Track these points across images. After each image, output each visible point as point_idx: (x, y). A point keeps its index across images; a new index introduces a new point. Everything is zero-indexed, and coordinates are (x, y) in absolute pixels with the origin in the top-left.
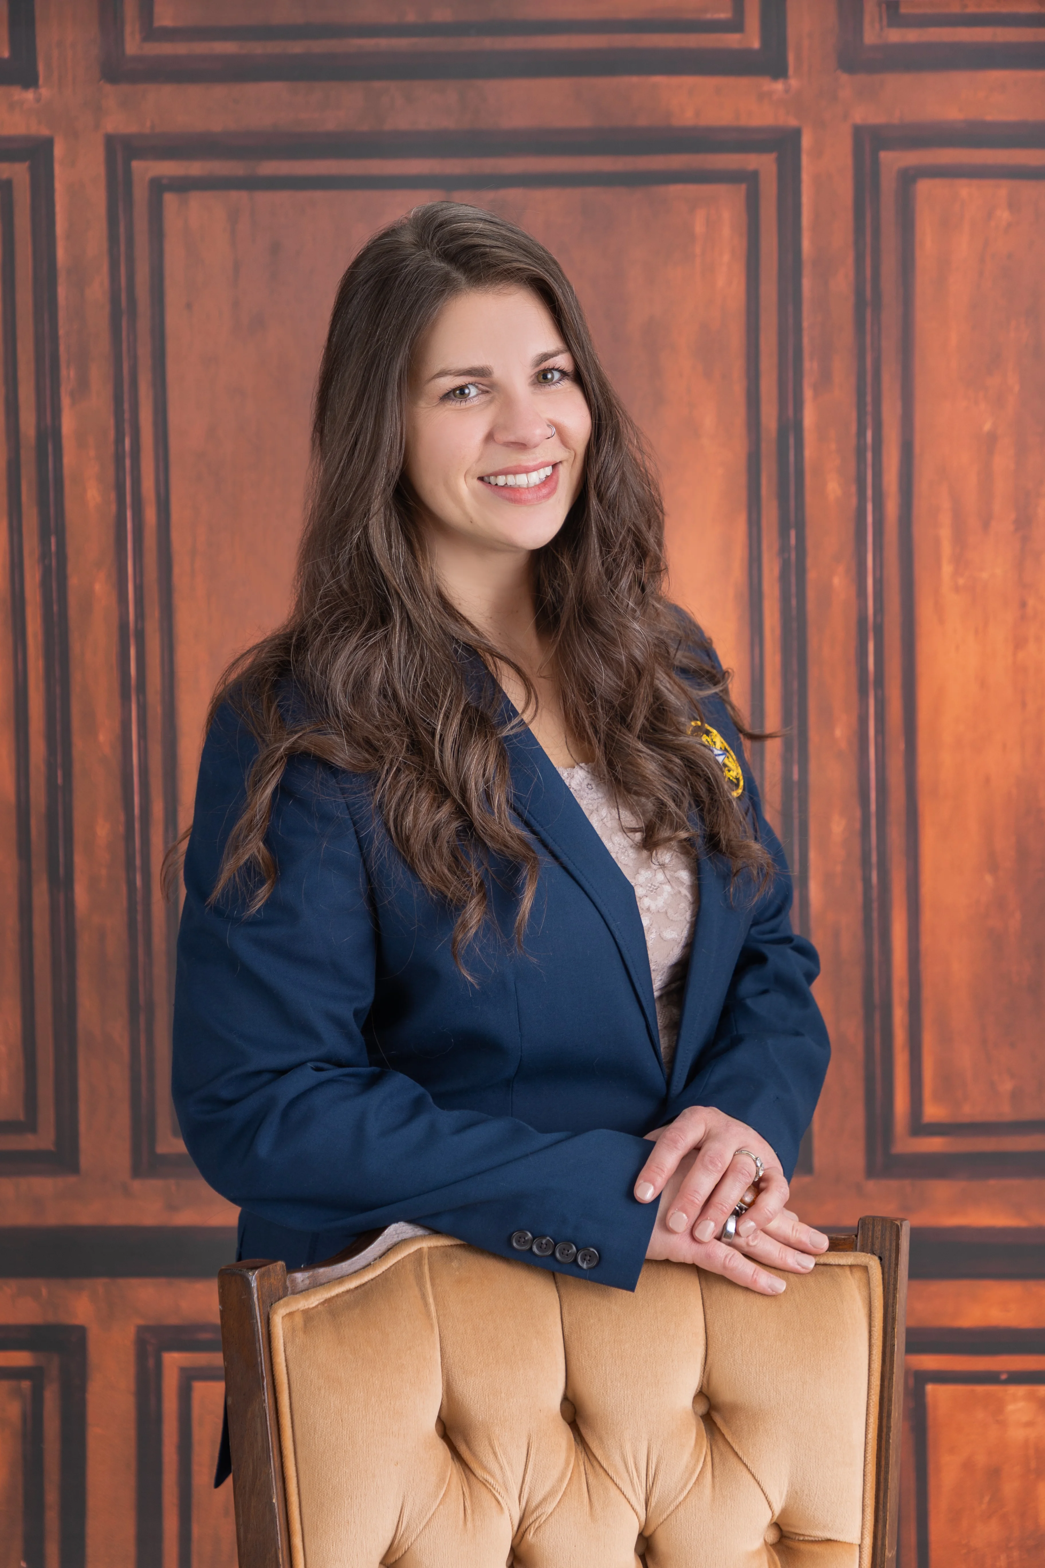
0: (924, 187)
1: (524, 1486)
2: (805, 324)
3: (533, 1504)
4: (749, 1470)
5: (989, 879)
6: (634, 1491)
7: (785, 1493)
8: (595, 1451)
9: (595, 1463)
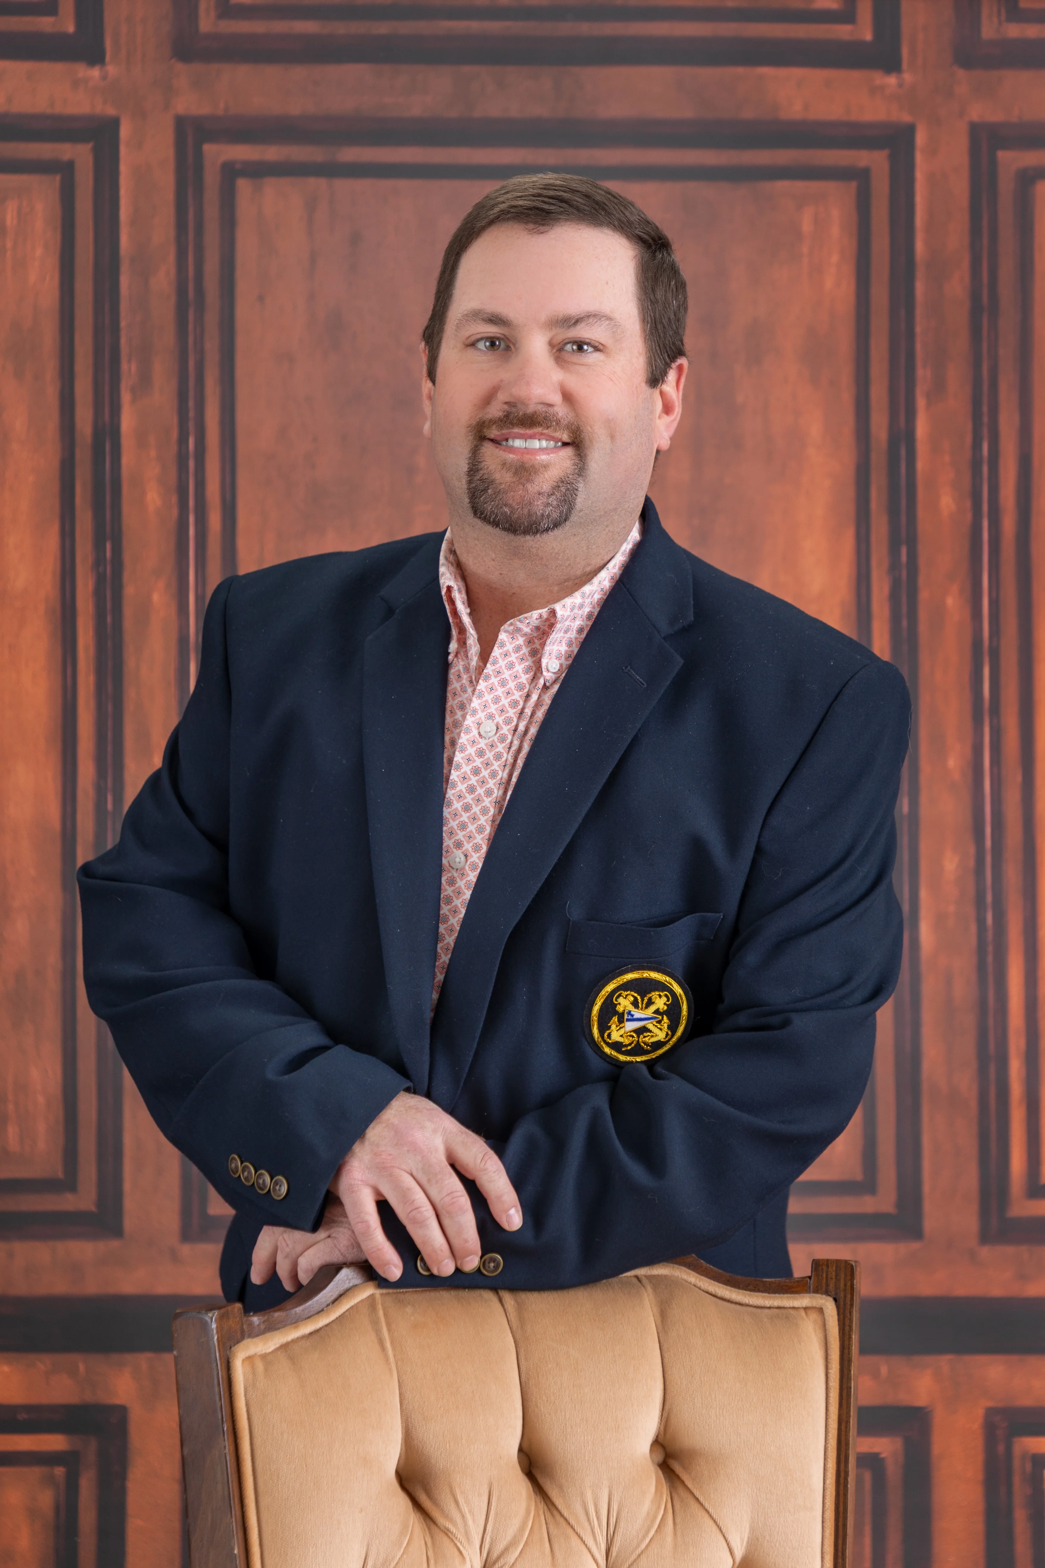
1: (485, 1536)
3: (495, 1555)
4: (711, 1516)
6: (595, 1540)
7: (746, 1539)
8: (555, 1500)
9: (555, 1513)
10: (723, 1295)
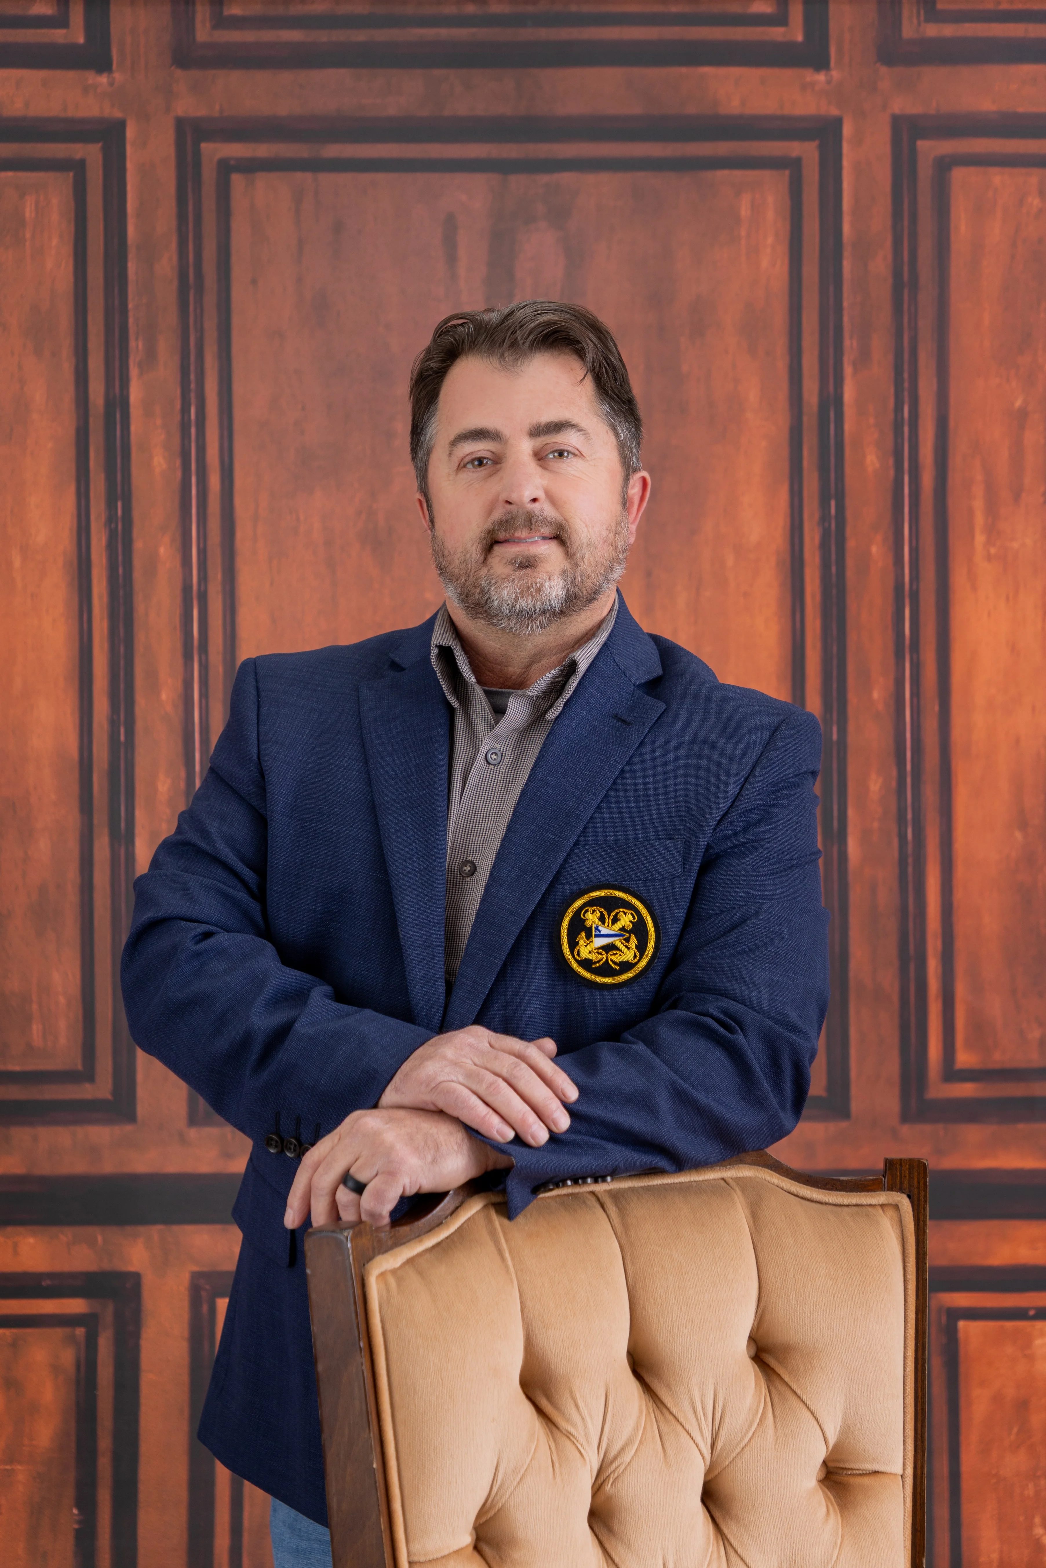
0: (958, 174)
1: (602, 1437)
2: (845, 304)
3: (612, 1455)
4: (808, 1408)
5: (1018, 835)
6: (702, 1435)
7: (839, 1427)
8: (664, 1398)
9: (665, 1411)
10: (804, 1194)
